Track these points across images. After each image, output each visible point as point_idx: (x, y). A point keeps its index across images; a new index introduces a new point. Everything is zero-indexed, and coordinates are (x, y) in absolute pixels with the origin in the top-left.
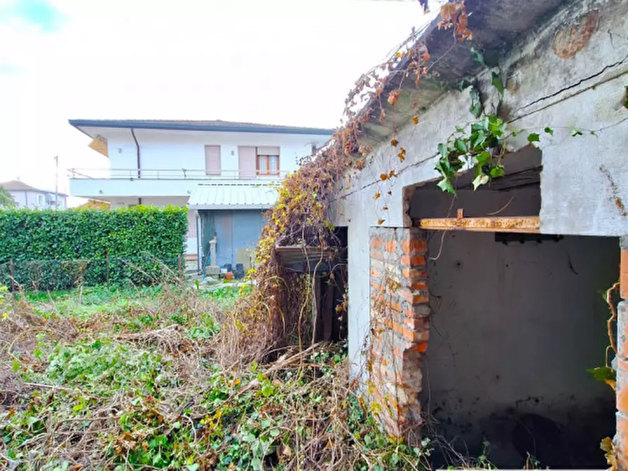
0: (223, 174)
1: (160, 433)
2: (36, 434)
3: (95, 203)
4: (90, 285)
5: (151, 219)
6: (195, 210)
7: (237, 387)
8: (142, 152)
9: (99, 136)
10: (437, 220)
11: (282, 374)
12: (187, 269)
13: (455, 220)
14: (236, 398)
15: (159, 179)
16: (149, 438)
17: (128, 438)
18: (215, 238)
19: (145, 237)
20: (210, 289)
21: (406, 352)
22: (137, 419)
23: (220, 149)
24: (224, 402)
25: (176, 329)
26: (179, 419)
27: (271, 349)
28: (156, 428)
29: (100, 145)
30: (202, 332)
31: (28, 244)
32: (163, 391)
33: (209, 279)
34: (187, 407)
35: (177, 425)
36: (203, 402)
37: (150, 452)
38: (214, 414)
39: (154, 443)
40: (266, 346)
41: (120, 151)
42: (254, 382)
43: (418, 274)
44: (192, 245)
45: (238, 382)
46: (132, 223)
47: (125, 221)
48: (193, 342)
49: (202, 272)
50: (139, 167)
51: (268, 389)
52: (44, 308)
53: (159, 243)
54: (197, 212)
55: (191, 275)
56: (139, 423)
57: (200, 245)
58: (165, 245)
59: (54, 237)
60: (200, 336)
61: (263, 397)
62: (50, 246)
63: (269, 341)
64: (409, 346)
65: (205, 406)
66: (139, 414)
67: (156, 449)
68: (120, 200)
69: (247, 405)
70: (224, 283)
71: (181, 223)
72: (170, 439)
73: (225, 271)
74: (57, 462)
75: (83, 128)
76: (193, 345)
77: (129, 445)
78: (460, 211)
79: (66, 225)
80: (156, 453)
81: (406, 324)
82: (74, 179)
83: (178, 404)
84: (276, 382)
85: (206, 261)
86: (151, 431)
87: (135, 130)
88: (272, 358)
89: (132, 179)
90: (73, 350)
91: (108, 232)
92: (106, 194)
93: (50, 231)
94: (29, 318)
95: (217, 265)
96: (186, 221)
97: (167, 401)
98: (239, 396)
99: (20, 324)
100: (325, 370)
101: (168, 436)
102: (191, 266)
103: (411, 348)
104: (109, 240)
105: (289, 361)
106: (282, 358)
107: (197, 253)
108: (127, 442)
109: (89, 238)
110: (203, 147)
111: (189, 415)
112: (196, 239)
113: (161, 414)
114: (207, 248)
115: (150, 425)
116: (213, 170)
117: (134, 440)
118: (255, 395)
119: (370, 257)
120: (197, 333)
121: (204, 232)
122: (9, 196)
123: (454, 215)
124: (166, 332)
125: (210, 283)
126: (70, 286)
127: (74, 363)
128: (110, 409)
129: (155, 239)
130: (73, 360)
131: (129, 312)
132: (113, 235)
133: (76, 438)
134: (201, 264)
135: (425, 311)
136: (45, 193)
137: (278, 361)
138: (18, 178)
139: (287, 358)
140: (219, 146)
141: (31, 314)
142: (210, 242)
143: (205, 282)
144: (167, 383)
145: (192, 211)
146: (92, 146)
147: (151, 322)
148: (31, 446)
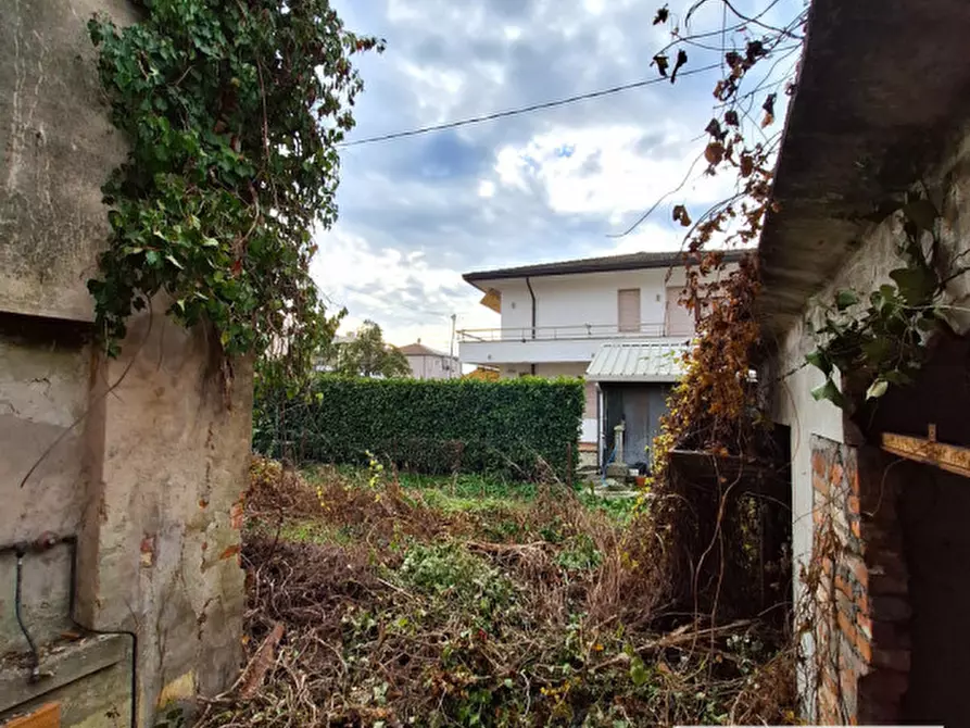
0: (643, 329)
1: (486, 686)
2: (371, 640)
3: (484, 370)
4: (467, 473)
5: (538, 393)
6: (595, 382)
7: (596, 654)
8: (539, 306)
9: (492, 289)
10: (904, 437)
11: (672, 656)
12: (581, 465)
13: (925, 443)
14: (592, 671)
15: (556, 339)
16: (473, 688)
17: (446, 678)
18: (623, 422)
19: (529, 417)
20: (611, 496)
21: (862, 680)
22: (463, 656)
23: (639, 294)
24: (576, 671)
25: (544, 548)
26: (512, 675)
27: (666, 610)
28: (481, 678)
29: (493, 300)
30: (575, 559)
31: (411, 419)
32: (506, 631)
33: (612, 482)
34: (531, 662)
35: (508, 682)
36: (552, 663)
37: (468, 708)
38: (559, 685)
39: (475, 696)
40: (659, 604)
41: (513, 306)
42: (624, 656)
43: (879, 535)
44: (590, 429)
45: (600, 647)
46: (515, 398)
47: (508, 394)
48: (560, 571)
49: (604, 470)
50: (534, 325)
51: (638, 673)
52: (413, 494)
53: (547, 426)
54: (597, 384)
55: (586, 473)
56: (465, 664)
57: (601, 430)
58: (553, 429)
59: (434, 412)
60: (572, 565)
61: (631, 682)
62: (431, 422)
63: (664, 596)
64: (864, 670)
65: (551, 669)
66: (466, 652)
67: (477, 705)
68: (511, 368)
69: (609, 688)
70: (634, 490)
71: (574, 400)
72: (496, 699)
73: (635, 472)
74: (379, 680)
75: (478, 283)
76: (560, 576)
77: (447, 688)
78: (932, 429)
79: (447, 398)
80: (476, 711)
81: (860, 626)
82: (464, 342)
83: (521, 654)
84: (662, 666)
85: (608, 454)
86: (474, 678)
87: (531, 279)
88: (664, 626)
89: (524, 341)
90: (426, 551)
91: (488, 409)
92: (495, 360)
93: (431, 405)
94: (398, 503)
95: (623, 461)
96: (582, 398)
97: (509, 646)
98: (597, 671)
99: (389, 509)
100: (747, 670)
101: (493, 694)
102: (587, 460)
103: (868, 675)
104: (490, 419)
105: (688, 637)
106: (682, 629)
107: (596, 440)
108: (444, 683)
109: (468, 415)
110: (616, 293)
111: (528, 676)
112: (596, 421)
113: (492, 661)
114: (610, 437)
115: (475, 672)
116: (628, 325)
117: (453, 684)
118: (620, 675)
119: (814, 488)
120: (570, 560)
121: (608, 412)
122: (406, 362)
123: (923, 434)
124: (530, 550)
125: (611, 488)
126: (446, 472)
127: (425, 567)
128: (441, 634)
129: (541, 420)
130: (424, 562)
131: (496, 514)
132: (495, 413)
133: (404, 660)
134: (601, 460)
135: (899, 610)
136: (442, 357)
137: (673, 634)
138: (419, 340)
139: (686, 632)
140: (638, 290)
141: (401, 500)
142: (616, 428)
143: (605, 486)
144: (516, 622)
145: (591, 383)
146: (484, 302)
147: (518, 534)
148: (364, 653)
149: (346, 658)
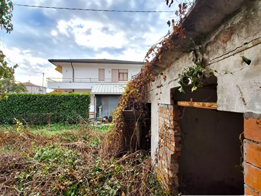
0: (105, 80)
1: (74, 184)
2: (28, 181)
3: (56, 91)
4: (53, 123)
5: (77, 98)
6: (93, 94)
7: (106, 167)
8: (75, 72)
9: (59, 65)
11: (124, 162)
12: (90, 118)
14: (105, 171)
15: (80, 82)
16: (70, 185)
17: (62, 185)
18: (101, 106)
19: (74, 105)
20: (99, 126)
21: (172, 155)
22: (66, 177)
23: (104, 70)
24: (101, 172)
25: (84, 142)
26: (82, 179)
27: (120, 152)
28: (73, 182)
29: (59, 69)
30: (94, 144)
31: (31, 107)
32: (77, 167)
33: (99, 122)
34: (86, 174)
35: (81, 181)
36: (92, 172)
37: (70, 191)
38: (96, 177)
39: (72, 188)
40: (119, 151)
41: (67, 71)
42: (112, 165)
43: (176, 124)
44: (92, 108)
45: (106, 165)
46: (69, 99)
47: (67, 98)
48: (90, 147)
49: (96, 119)
50: (73, 77)
51: (117, 168)
52: (35, 132)
53: (80, 107)
54: (94, 95)
55: (91, 120)
56: (67, 179)
57: (95, 108)
58: (81, 108)
59: (41, 104)
60: (93, 145)
61: (115, 171)
62: (39, 108)
63: (119, 149)
64: (173, 153)
65: (93, 174)
66: (67, 176)
67: (73, 190)
68: (66, 90)
69: (109, 175)
70: (104, 124)
71: (88, 100)
72: (78, 187)
73: (105, 119)
74: (35, 193)
75: (54, 63)
76: (90, 149)
77: (62, 188)
78: (191, 99)
79: (45, 100)
80: (72, 192)
81: (172, 144)
82: (49, 82)
83: (82, 172)
84: (122, 166)
85: (97, 115)
86: (71, 183)
87: (73, 63)
88: (121, 156)
89: (70, 82)
90: (44, 149)
91: (60, 103)
92: (61, 88)
93: (39, 102)
94: (29, 135)
95: (101, 116)
96: (90, 99)
97: (78, 171)
98: (106, 171)
99: (26, 138)
100: (141, 161)
101: (77, 185)
102: (91, 117)
104: (61, 106)
105: (127, 157)
106: (125, 156)
107: (94, 111)
108: (61, 187)
109: (53, 105)
110: (98, 70)
111: (86, 177)
112: (94, 106)
113: (75, 176)
114: (98, 110)
115: (71, 180)
116: (101, 79)
117: (64, 186)
118: (112, 170)
119: (159, 116)
120: (92, 144)
121: (97, 103)
122: (25, 88)
124: (80, 143)
125: (98, 124)
126: (45, 124)
127: (44, 154)
128: (56, 173)
129: (78, 106)
130: (44, 153)
131: (67, 135)
132: (62, 104)
133: (43, 184)
134: (95, 116)
135: (179, 139)
136: (39, 87)
137: (123, 157)
138: (29, 81)
139: (126, 156)
141: (30, 134)
142: (99, 107)
143: (96, 123)
144: (79, 164)
145: (92, 95)
146: (56, 69)
147: (74, 139)
148: (27, 186)
149: (20, 189)
